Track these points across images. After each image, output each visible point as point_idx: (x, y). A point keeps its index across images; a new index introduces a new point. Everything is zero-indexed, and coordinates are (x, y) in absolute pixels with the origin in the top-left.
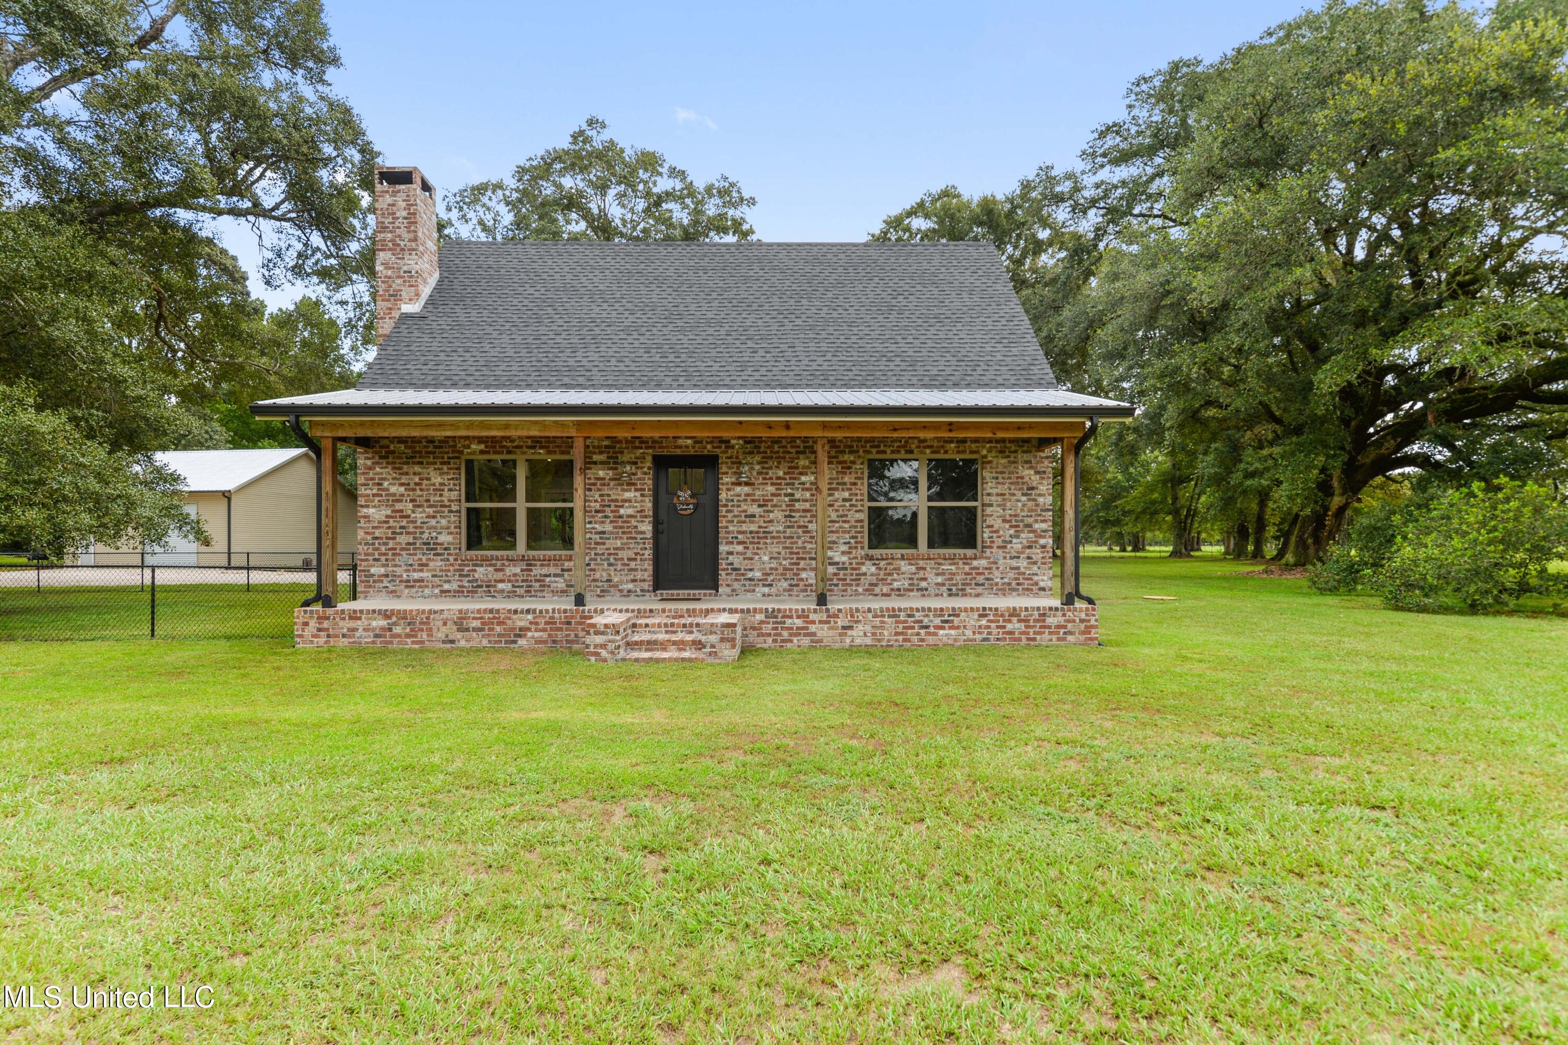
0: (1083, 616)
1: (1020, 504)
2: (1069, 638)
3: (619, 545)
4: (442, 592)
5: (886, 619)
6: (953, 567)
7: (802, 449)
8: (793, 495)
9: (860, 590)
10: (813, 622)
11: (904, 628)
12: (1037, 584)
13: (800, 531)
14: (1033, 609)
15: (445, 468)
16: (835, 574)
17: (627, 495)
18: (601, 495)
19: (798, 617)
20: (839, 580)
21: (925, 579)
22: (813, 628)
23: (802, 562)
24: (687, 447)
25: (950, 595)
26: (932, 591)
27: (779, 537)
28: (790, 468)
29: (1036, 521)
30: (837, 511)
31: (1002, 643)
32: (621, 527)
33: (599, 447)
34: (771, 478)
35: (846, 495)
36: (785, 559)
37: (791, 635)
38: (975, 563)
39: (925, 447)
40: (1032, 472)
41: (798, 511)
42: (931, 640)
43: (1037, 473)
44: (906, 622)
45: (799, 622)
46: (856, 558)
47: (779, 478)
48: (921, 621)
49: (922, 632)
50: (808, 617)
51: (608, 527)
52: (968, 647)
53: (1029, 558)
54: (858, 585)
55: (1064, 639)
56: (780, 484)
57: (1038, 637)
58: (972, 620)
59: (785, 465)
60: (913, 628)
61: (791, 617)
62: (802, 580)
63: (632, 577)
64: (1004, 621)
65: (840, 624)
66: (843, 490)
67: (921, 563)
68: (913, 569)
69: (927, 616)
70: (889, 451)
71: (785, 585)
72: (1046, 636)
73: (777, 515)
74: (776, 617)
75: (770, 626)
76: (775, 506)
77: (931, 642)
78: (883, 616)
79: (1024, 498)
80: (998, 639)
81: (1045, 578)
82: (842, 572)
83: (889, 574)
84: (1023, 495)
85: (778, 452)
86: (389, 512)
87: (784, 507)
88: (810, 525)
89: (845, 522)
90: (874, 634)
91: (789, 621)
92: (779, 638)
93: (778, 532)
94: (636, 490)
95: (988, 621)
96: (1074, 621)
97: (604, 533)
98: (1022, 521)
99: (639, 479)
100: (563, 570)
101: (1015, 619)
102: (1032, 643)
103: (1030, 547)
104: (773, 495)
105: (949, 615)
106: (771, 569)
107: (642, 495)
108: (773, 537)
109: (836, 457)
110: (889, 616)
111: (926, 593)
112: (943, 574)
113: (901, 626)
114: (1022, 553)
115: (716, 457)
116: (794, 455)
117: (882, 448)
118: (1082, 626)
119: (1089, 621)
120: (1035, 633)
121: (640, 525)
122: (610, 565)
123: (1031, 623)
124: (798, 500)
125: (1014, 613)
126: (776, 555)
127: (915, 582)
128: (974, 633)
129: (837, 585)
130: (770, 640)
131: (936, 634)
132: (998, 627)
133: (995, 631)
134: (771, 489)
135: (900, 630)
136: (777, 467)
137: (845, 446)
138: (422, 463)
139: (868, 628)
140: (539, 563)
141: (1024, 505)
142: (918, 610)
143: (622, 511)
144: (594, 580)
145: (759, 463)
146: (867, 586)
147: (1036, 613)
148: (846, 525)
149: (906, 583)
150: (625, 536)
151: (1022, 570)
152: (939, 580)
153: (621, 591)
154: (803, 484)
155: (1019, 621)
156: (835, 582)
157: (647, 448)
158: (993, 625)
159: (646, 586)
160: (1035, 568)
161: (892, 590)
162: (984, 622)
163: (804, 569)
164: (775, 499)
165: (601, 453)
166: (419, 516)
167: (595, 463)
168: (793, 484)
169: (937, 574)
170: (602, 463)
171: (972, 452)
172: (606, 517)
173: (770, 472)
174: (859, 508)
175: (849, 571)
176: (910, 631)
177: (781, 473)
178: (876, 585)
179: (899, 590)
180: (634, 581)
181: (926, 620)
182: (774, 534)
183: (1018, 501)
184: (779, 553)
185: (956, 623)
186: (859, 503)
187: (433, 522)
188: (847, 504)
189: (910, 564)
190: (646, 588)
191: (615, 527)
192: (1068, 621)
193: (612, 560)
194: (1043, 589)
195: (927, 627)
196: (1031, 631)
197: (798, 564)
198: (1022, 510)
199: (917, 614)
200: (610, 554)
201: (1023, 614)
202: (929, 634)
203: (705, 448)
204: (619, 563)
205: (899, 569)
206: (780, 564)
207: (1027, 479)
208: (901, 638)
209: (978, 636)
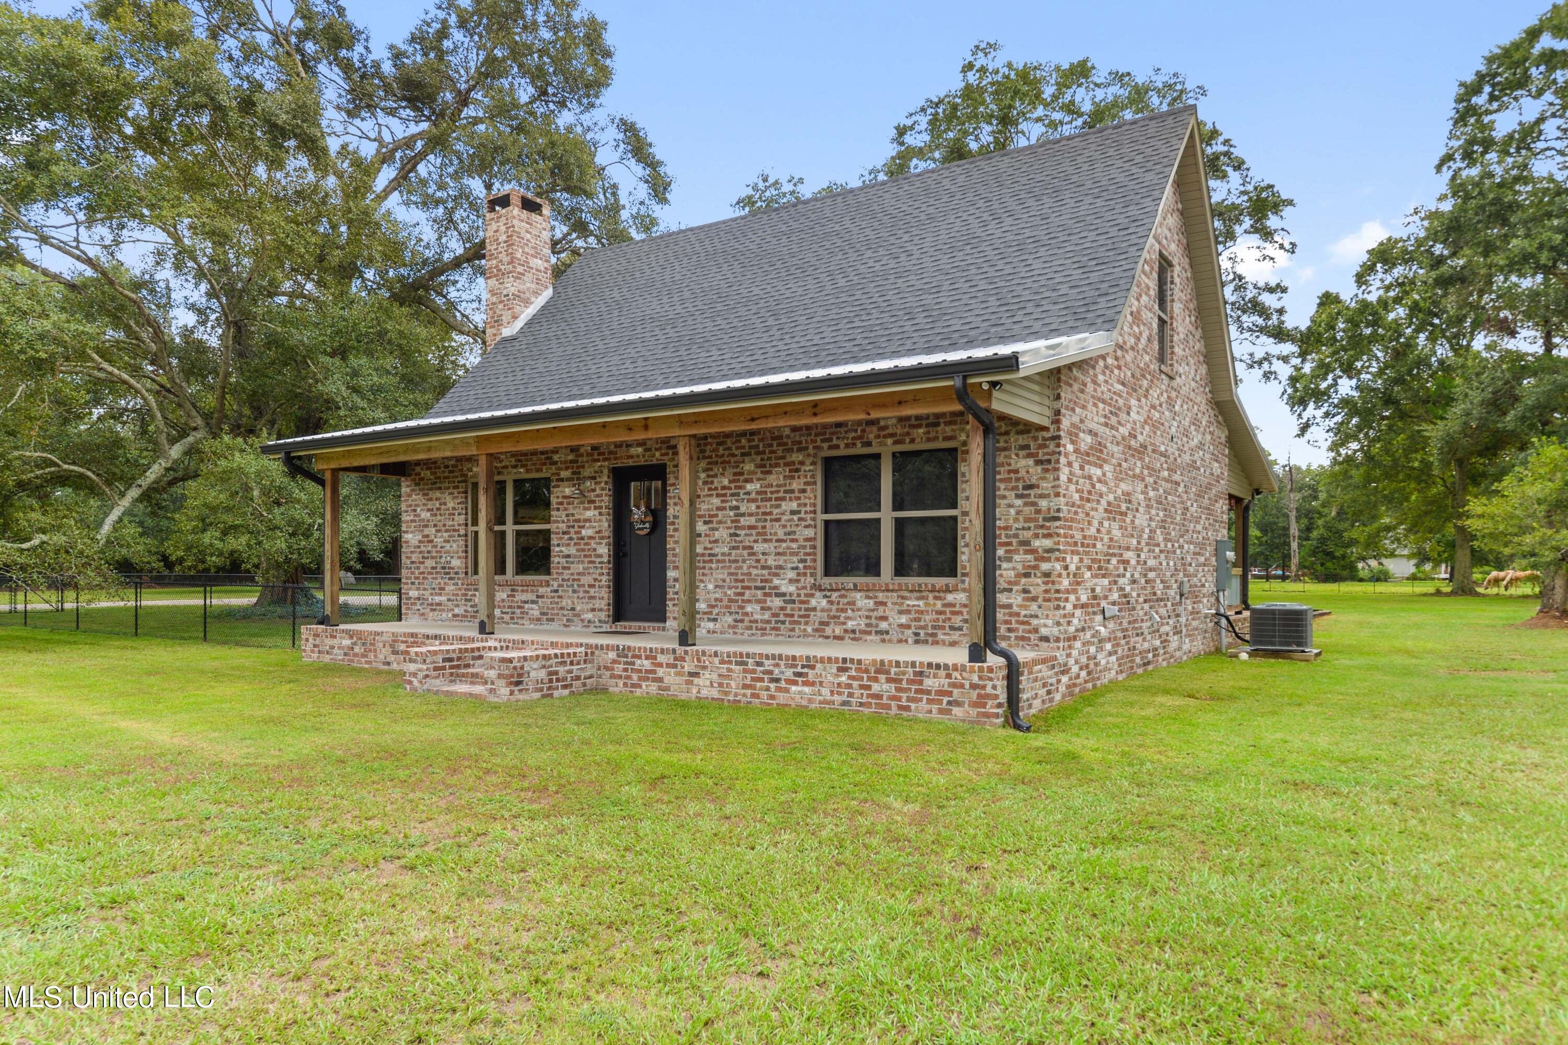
0: (975, 679)
1: (1012, 511)
2: (956, 710)
3: (581, 570)
4: (454, 616)
5: (733, 667)
6: (921, 603)
7: (747, 450)
8: (737, 508)
9: (809, 629)
10: (660, 665)
11: (753, 679)
12: (1036, 631)
13: (745, 552)
14: (906, 663)
15: (456, 491)
16: (782, 609)
17: (589, 514)
18: (567, 515)
19: (647, 658)
20: (786, 615)
21: (884, 618)
22: (661, 672)
23: (747, 592)
24: (638, 456)
25: (917, 642)
26: (894, 635)
27: (724, 561)
28: (735, 474)
29: (1036, 536)
30: (784, 526)
31: (866, 710)
32: (583, 550)
33: (565, 462)
34: (716, 489)
35: (794, 505)
36: (730, 588)
37: (640, 679)
38: (950, 598)
39: (885, 437)
40: (1031, 462)
41: (743, 528)
42: (782, 698)
43: (1038, 462)
44: (754, 671)
45: (647, 664)
46: (804, 588)
47: (724, 488)
48: (771, 672)
49: (772, 686)
50: (655, 658)
51: (573, 551)
52: (826, 713)
53: (1025, 591)
54: (807, 623)
55: (948, 712)
56: (725, 495)
57: (913, 706)
58: (829, 674)
59: (730, 471)
60: (762, 680)
61: (639, 657)
62: (747, 614)
63: (591, 606)
64: (869, 679)
65: (687, 669)
66: (791, 499)
67: (881, 596)
68: (871, 603)
69: (777, 665)
70: (842, 446)
71: (729, 620)
72: (923, 705)
73: (722, 533)
74: (626, 656)
75: (621, 666)
76: (720, 522)
77: (782, 701)
78: (730, 662)
79: (1019, 502)
80: (861, 704)
81: (1049, 622)
82: (789, 606)
83: (843, 610)
84: (1018, 496)
85: (723, 456)
86: (420, 537)
87: (729, 524)
88: (756, 545)
89: (793, 541)
90: (721, 685)
91: (638, 662)
92: (629, 682)
93: (723, 554)
94: (595, 508)
95: (850, 677)
96: (962, 686)
97: (568, 556)
98: (1016, 536)
99: (598, 496)
100: (538, 597)
101: (882, 678)
102: (905, 714)
103: (1027, 575)
104: (718, 509)
105: (803, 667)
106: (716, 600)
107: (600, 514)
108: (718, 561)
109: (783, 458)
110: (737, 663)
111: (887, 637)
112: (908, 612)
113: (749, 676)
114: (1017, 583)
115: (664, 466)
116: (739, 458)
117: (835, 442)
118: (974, 694)
119: (984, 687)
120: (909, 699)
121: (598, 547)
122: (574, 592)
123: (904, 685)
124: (743, 515)
125: (881, 668)
126: (721, 583)
127: (873, 621)
128: (832, 692)
129: (783, 622)
130: (621, 683)
131: (787, 691)
132: (862, 687)
133: (857, 692)
134: (716, 501)
135: (748, 682)
136: (723, 474)
137: (794, 443)
138: (440, 488)
139: (715, 676)
140: (520, 588)
141: (1018, 513)
142: (767, 657)
143: (584, 532)
144: (562, 608)
145: (705, 470)
146: (817, 626)
147: (910, 670)
148: (794, 545)
149: (863, 622)
150: (586, 560)
151: (1015, 609)
152: (904, 619)
153: (582, 620)
154: (748, 493)
155: (889, 680)
156: (782, 618)
157: (604, 460)
158: (855, 684)
159: (603, 615)
160: (1034, 606)
161: (846, 631)
162: (843, 679)
163: (749, 601)
164: (720, 513)
165: (567, 468)
166: (438, 540)
167: (562, 480)
168: (738, 494)
169: (901, 612)
170: (569, 479)
171: (946, 439)
172: (571, 539)
173: (716, 480)
174: (809, 522)
175: (797, 605)
176: (759, 684)
177: (726, 482)
178: (827, 624)
179: (854, 631)
180: (593, 610)
181: (776, 671)
182: (720, 557)
183: (1010, 506)
184: (724, 581)
185: (811, 678)
186: (809, 516)
187: (448, 546)
188: (795, 518)
189: (868, 597)
190: (603, 618)
191: (578, 550)
192: (954, 685)
193: (576, 587)
194: (1046, 639)
195: (777, 680)
196: (904, 695)
197: (742, 594)
198: (1016, 520)
199: (766, 662)
200: (574, 580)
201: (893, 670)
202: (779, 689)
203: (654, 456)
204: (582, 589)
205: (853, 603)
206: (725, 594)
207: (1022, 473)
208: (749, 692)
209: (836, 697)
